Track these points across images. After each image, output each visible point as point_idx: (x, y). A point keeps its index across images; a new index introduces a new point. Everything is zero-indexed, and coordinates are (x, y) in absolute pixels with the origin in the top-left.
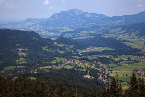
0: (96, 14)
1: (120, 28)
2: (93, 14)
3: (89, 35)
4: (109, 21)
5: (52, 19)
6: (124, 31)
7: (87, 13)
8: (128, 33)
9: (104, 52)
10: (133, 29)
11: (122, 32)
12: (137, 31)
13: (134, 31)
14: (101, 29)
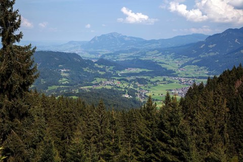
0: (134, 38)
2: (131, 37)
3: (128, 57)
4: (146, 44)
5: (93, 42)
6: (160, 54)
7: (126, 36)
8: (163, 56)
9: (142, 73)
10: (168, 52)
11: (158, 55)
12: (172, 54)
13: (170, 54)
14: (139, 52)
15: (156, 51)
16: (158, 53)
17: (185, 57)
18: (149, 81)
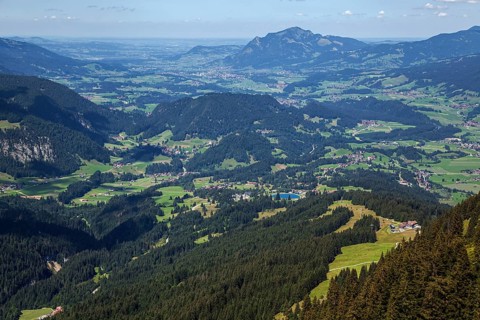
0: (339, 39)
1: (403, 76)
2: (331, 38)
3: (345, 92)
4: (369, 56)
5: (250, 51)
6: (413, 84)
7: (319, 36)
8: (421, 89)
9: (395, 135)
10: (430, 80)
11: (407, 86)
12: (439, 85)
13: (434, 84)
14: (362, 78)
15: (402, 78)
16: (406, 83)
17: (473, 93)
18: (423, 152)
